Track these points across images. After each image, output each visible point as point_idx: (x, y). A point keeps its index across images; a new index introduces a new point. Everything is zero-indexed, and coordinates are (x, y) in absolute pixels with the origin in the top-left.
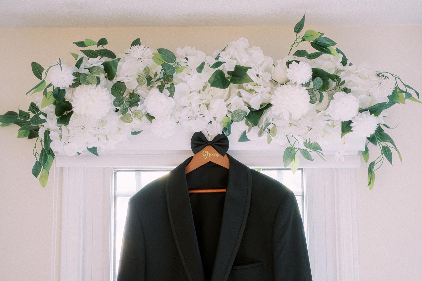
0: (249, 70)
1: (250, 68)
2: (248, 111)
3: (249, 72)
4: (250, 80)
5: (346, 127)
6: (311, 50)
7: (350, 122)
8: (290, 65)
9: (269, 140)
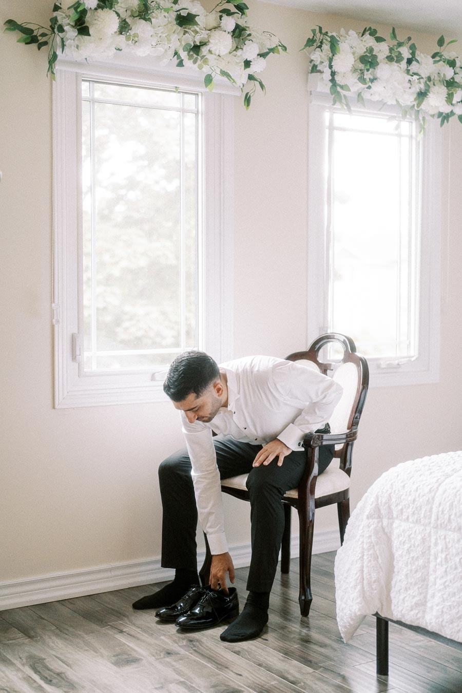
0: (197, 17)
1: (199, 16)
2: (193, 45)
3: (197, 19)
4: (197, 24)
5: (247, 64)
6: (233, 10)
7: (250, 61)
8: (222, 18)
9: (200, 67)
